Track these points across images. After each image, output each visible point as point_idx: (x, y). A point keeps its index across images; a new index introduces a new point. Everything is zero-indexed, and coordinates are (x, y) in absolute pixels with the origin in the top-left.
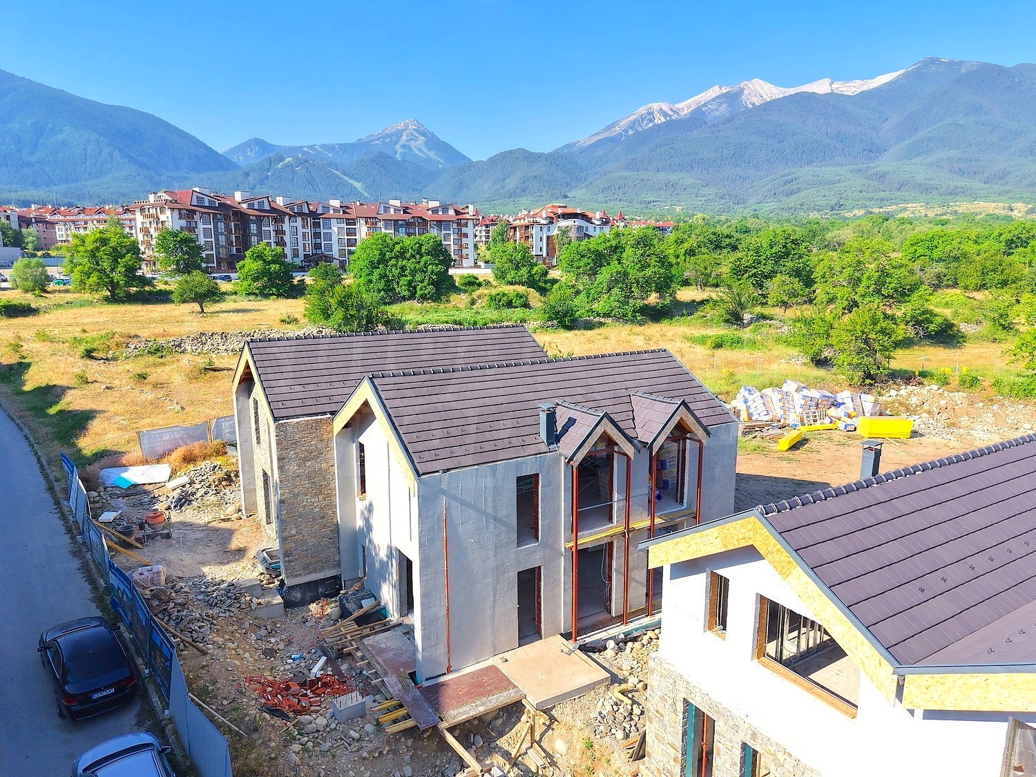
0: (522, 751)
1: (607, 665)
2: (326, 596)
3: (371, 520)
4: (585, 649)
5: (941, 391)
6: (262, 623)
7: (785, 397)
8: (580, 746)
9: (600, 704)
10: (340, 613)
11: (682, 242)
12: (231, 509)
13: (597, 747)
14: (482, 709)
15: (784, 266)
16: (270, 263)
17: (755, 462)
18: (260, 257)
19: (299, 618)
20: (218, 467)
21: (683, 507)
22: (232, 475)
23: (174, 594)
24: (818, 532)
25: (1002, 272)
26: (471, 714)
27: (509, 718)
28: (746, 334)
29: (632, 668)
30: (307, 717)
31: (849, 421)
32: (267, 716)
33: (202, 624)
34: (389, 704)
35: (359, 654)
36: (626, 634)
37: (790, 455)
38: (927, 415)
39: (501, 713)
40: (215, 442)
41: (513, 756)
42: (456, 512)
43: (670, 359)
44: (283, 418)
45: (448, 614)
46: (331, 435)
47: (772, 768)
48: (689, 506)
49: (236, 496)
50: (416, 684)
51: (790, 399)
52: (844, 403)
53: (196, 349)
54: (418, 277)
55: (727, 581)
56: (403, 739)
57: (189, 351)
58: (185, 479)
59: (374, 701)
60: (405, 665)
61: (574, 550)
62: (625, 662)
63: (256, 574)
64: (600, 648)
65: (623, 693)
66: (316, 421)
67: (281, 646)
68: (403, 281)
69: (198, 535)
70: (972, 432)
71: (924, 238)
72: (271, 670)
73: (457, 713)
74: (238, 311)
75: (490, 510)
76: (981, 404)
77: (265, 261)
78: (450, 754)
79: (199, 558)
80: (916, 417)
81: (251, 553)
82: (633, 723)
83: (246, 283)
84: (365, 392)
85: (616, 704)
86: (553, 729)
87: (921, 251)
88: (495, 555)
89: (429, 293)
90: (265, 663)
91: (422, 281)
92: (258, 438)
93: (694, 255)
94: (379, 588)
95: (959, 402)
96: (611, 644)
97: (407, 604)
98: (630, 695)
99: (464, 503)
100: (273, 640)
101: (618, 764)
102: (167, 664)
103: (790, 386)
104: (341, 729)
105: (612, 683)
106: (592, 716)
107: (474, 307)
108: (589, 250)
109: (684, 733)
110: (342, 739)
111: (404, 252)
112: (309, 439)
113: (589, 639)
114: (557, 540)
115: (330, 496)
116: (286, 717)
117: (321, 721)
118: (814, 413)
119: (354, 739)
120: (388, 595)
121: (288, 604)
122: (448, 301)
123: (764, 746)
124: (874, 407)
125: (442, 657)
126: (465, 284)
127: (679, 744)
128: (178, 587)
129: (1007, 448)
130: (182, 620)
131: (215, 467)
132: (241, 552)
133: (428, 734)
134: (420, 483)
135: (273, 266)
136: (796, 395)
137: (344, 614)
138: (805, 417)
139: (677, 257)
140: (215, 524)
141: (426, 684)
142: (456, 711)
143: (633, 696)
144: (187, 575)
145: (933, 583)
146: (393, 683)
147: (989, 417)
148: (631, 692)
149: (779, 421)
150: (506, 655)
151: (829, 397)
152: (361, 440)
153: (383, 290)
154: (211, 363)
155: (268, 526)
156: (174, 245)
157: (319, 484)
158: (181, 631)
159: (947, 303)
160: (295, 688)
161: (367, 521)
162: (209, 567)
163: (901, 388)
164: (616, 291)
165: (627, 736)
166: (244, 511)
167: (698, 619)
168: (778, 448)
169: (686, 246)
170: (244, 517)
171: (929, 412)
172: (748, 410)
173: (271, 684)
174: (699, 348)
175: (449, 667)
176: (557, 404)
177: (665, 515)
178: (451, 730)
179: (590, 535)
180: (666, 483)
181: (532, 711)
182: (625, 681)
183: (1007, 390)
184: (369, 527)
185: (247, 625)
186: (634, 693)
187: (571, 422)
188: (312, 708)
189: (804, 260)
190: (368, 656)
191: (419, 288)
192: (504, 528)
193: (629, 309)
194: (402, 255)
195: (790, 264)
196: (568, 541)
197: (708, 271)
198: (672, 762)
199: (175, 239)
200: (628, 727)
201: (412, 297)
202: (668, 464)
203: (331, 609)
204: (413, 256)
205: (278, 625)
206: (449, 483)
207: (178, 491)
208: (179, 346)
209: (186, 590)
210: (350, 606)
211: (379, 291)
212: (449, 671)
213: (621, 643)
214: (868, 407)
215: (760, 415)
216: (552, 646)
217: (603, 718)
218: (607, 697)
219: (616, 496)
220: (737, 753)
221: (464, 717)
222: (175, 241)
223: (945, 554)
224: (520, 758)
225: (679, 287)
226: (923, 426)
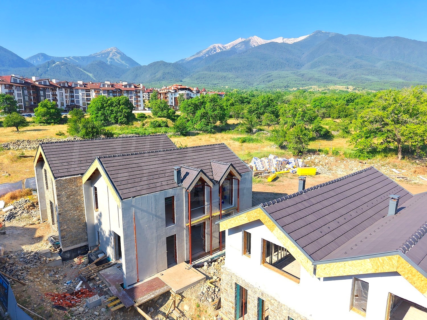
0: (170, 312)
1: (204, 272)
2: (82, 254)
3: (101, 220)
4: (195, 267)
5: (326, 156)
6: (52, 269)
7: (270, 161)
8: (194, 307)
9: (202, 289)
10: (89, 261)
11: (229, 100)
12: (35, 219)
13: (201, 306)
14: (153, 296)
15: (268, 110)
16: (50, 109)
17: (259, 187)
18: (45, 106)
19: (69, 265)
20: (28, 201)
21: (232, 206)
22: (35, 204)
23: (8, 260)
24: (284, 213)
25: (345, 112)
26: (148, 299)
27: (164, 298)
28: (254, 137)
29: (214, 273)
30: (75, 308)
31: (294, 169)
32: (56, 310)
33: (23, 272)
34: (112, 298)
35: (98, 278)
36: (211, 259)
37: (271, 183)
38: (321, 166)
39: (161, 297)
40: (26, 189)
41: (167, 314)
42: (139, 215)
43: (225, 147)
44: (59, 177)
45: (137, 257)
46: (81, 184)
47: (270, 306)
48: (235, 206)
49: (37, 213)
50: (124, 289)
51: (271, 161)
52: (291, 163)
53: (15, 148)
54: (119, 114)
55: (250, 234)
56: (119, 313)
57: (12, 149)
58: (12, 207)
59: (105, 298)
60: (118, 281)
61: (189, 226)
62: (212, 270)
63: (48, 247)
64: (201, 266)
65: (211, 283)
66: (74, 178)
67: (61, 278)
68: (112, 116)
69: (19, 232)
70: (337, 172)
71: (318, 99)
72: (57, 289)
73: (142, 299)
74: (35, 130)
75: (154, 213)
76: (340, 161)
77: (48, 108)
78: (139, 317)
79: (20, 242)
80: (317, 167)
81: (45, 238)
82: (215, 295)
83: (39, 118)
84: (96, 165)
85: (209, 288)
86: (183, 301)
87: (317, 104)
88: (157, 231)
89: (124, 121)
90: (54, 286)
91: (121, 116)
92: (47, 187)
93: (233, 106)
94: (106, 249)
95: (332, 161)
96: (206, 264)
97: (118, 255)
98: (214, 284)
99: (142, 210)
100: (57, 276)
101: (210, 312)
102: (6, 291)
103: (271, 157)
104: (90, 312)
105: (207, 280)
106: (199, 294)
107: (144, 127)
108: (192, 103)
109: (236, 297)
110: (91, 316)
111: (112, 104)
112: (71, 186)
113: (197, 262)
114: (183, 223)
115: (82, 210)
116: (65, 310)
117: (81, 309)
118: (281, 167)
119: (96, 315)
120: (110, 251)
121: (64, 260)
122: (133, 124)
123: (266, 298)
124: (302, 164)
125: (135, 276)
126: (140, 117)
127: (234, 301)
128: (10, 256)
129: (349, 177)
130: (12, 271)
131: (26, 201)
132: (40, 238)
133: (129, 309)
134: (122, 203)
135: (52, 110)
136: (274, 160)
137: (90, 261)
138: (277, 169)
139: (227, 106)
140: (27, 226)
141: (128, 288)
142: (142, 298)
143: (215, 284)
144: (14, 250)
145: (325, 229)
146: (113, 289)
147: (343, 166)
148: (214, 282)
149: (268, 170)
150: (162, 272)
151: (286, 160)
152: (95, 185)
153: (103, 120)
154: (23, 154)
155: (53, 225)
156: (3, 101)
157: (77, 206)
158: (12, 276)
159: (327, 124)
160: (68, 296)
161: (99, 220)
162: (25, 246)
163: (312, 156)
164: (203, 120)
165: (213, 300)
166: (41, 220)
167: (239, 251)
168: (268, 181)
169: (230, 102)
170: (41, 222)
171: (322, 165)
172: (256, 167)
173: (57, 295)
174: (236, 143)
175: (138, 280)
176: (181, 167)
177: (225, 210)
178: (140, 306)
179: (196, 220)
180: (225, 197)
181: (174, 294)
182: (212, 278)
183: (348, 156)
184: (100, 223)
185: (44, 270)
186: (215, 283)
187: (187, 174)
188: (77, 304)
189: (275, 107)
190: (101, 278)
191: (119, 119)
192: (160, 220)
193: (209, 127)
194: (111, 105)
195: (270, 109)
196: (187, 223)
197: (239, 112)
198: (231, 309)
199: (3, 98)
200: (213, 296)
201: (116, 123)
202: (226, 189)
203: (84, 260)
204: (116, 105)
205: (60, 269)
206: (135, 202)
207: (9, 212)
208: (7, 146)
209: (14, 257)
210: (93, 258)
211: (101, 121)
212: (138, 282)
213: (210, 263)
214: (300, 164)
215: (260, 168)
216: (181, 267)
217: (203, 294)
218: (205, 285)
219: (206, 203)
220: (256, 302)
221: (145, 300)
222: (3, 99)
223: (329, 218)
224: (170, 315)
225: (228, 118)
226: (320, 170)
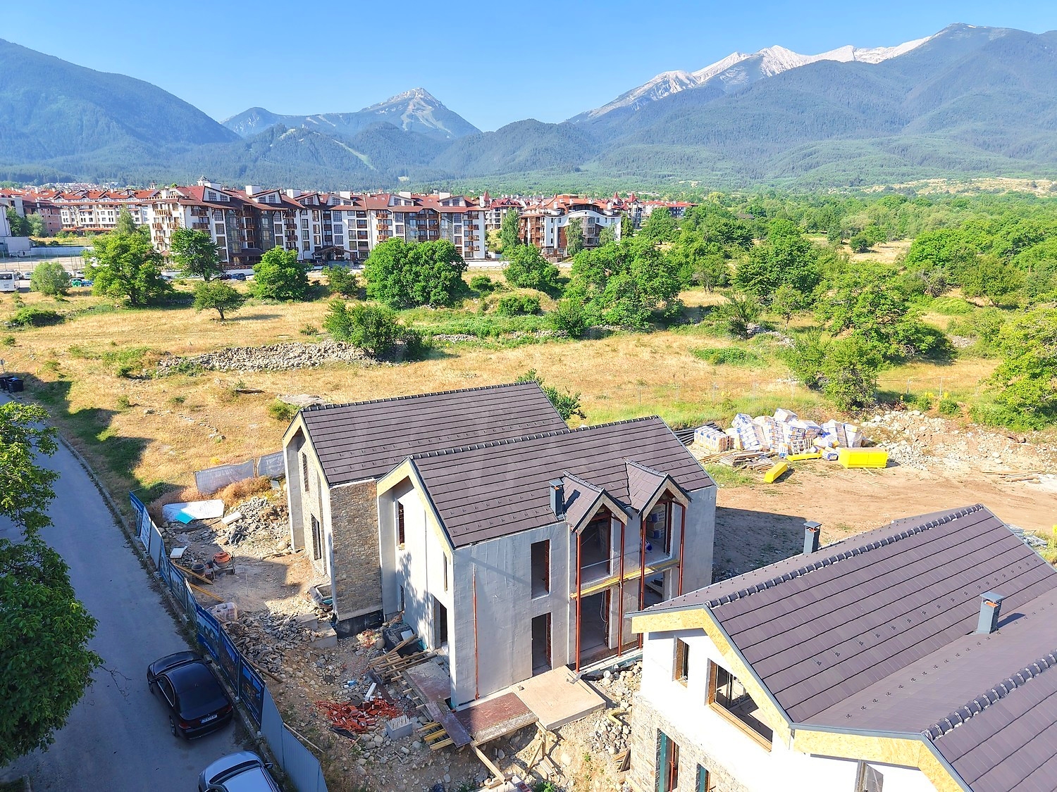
0: (535, 763)
1: (603, 692)
2: (370, 628)
3: (409, 567)
4: (586, 678)
5: (922, 416)
6: (320, 652)
7: (775, 427)
8: (581, 758)
9: (597, 725)
10: (384, 643)
11: (692, 241)
12: (281, 545)
13: (594, 760)
14: (504, 730)
15: (790, 273)
16: (286, 266)
17: (743, 496)
18: (276, 260)
19: (349, 647)
20: (265, 503)
21: (669, 558)
22: (278, 510)
23: (246, 629)
25: (1002, 280)
26: (496, 735)
27: (525, 735)
28: (749, 346)
29: (624, 694)
30: (367, 735)
31: (832, 451)
32: (336, 735)
33: (275, 656)
34: (431, 726)
35: (404, 683)
36: (620, 665)
37: (772, 487)
38: (906, 443)
39: (519, 732)
40: (260, 478)
41: (528, 766)
42: (484, 574)
43: (662, 426)
44: (336, 483)
45: (476, 654)
46: (375, 495)
47: (717, 784)
48: (674, 556)
49: (285, 530)
50: (451, 709)
51: (780, 429)
52: (829, 433)
53: (224, 366)
54: (432, 283)
55: (687, 646)
56: (443, 754)
57: (217, 368)
58: (237, 515)
59: (418, 722)
60: (441, 693)
61: (577, 599)
62: (617, 689)
63: (311, 608)
64: (598, 677)
65: (615, 716)
66: (363, 485)
67: (338, 673)
68: (418, 286)
69: (257, 570)
70: (945, 460)
71: (932, 237)
72: (333, 694)
73: (487, 732)
74: (257, 317)
75: (510, 571)
76: (957, 432)
77: (280, 264)
78: (479, 765)
79: (262, 593)
80: (895, 445)
81: (305, 589)
82: (622, 741)
83: (262, 287)
85: (610, 725)
86: (560, 745)
87: (928, 250)
88: (514, 607)
89: (442, 299)
90: (327, 688)
91: (436, 288)
92: (307, 486)
93: (703, 255)
94: (416, 624)
95: (937, 429)
96: (607, 674)
97: (442, 637)
98: (621, 718)
99: (489, 568)
100: (330, 668)
101: (610, 773)
102: (258, 695)
103: (780, 415)
104: (394, 745)
105: (607, 708)
106: (591, 735)
107: (487, 312)
109: (658, 754)
110: (396, 754)
111: (418, 258)
112: (357, 500)
113: (591, 669)
114: (565, 591)
115: (374, 545)
116: (350, 736)
117: (378, 739)
118: (801, 442)
119: (405, 754)
120: (425, 630)
121: (340, 635)
122: (461, 306)
123: (712, 767)
124: (857, 436)
125: (471, 687)
126: (479, 287)
127: (654, 761)
128: (248, 622)
130: (258, 653)
131: (263, 502)
132: (296, 587)
133: (461, 749)
134: (455, 554)
135: (289, 270)
136: (785, 425)
137: (388, 645)
138: (793, 447)
139: (687, 256)
140: (269, 559)
141: (459, 709)
142: (484, 732)
143: (624, 718)
144: (254, 610)
145: (829, 657)
146: (433, 708)
147: (963, 446)
148: (622, 714)
149: (769, 450)
150: (522, 684)
151: (815, 428)
152: (401, 500)
153: (397, 295)
154: (241, 384)
155: (316, 561)
156: (190, 245)
157: (366, 537)
158: (259, 662)
159: (948, 309)
160: (354, 710)
161: (406, 567)
162: (270, 602)
163: (887, 412)
164: (624, 300)
165: (617, 751)
166: (293, 546)
167: (668, 671)
168: (765, 480)
169: (696, 245)
170: (293, 552)
171: (908, 440)
172: (740, 439)
173: (336, 707)
174: (702, 362)
175: (478, 694)
176: (565, 476)
177: (654, 565)
178: (479, 747)
179: (592, 586)
180: (656, 533)
181: (543, 732)
182: (618, 705)
183: (981, 418)
184: (408, 573)
185: (308, 655)
186: (624, 716)
187: (576, 494)
188: (370, 727)
189: (809, 267)
190: (411, 684)
191: (432, 293)
192: (521, 585)
193: (637, 317)
194: (416, 260)
195: (795, 272)
196: (571, 592)
197: (716, 274)
198: (649, 774)
199: (190, 238)
200: (618, 744)
201: (426, 301)
202: (658, 517)
203: (376, 639)
204: (426, 262)
205: (333, 654)
206: (478, 552)
207: (233, 527)
208: (207, 362)
209: (256, 624)
210: (393, 638)
211: (393, 296)
212: (477, 698)
213: (616, 672)
214: (851, 437)
215: (752, 446)
216: (559, 675)
217: (599, 737)
218: (603, 719)
219: (612, 553)
220: (694, 771)
221: (491, 737)
222: (190, 240)
223: (842, 633)
224: (534, 768)
225: (688, 286)
226: (899, 455)
